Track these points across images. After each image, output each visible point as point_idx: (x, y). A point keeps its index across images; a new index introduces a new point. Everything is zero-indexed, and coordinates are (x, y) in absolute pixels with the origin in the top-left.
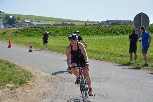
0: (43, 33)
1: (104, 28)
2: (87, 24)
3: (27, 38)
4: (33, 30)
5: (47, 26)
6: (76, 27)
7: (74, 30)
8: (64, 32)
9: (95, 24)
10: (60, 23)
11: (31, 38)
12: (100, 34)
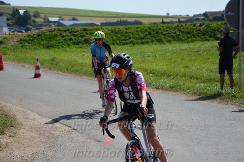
0: (74, 41)
1: (192, 27)
2: (165, 20)
3: (45, 50)
4: (56, 36)
5: (81, 27)
6: (137, 28)
7: (133, 34)
8: (115, 38)
9: (181, 20)
10: (114, 20)
11: (51, 50)
12: (183, 38)
